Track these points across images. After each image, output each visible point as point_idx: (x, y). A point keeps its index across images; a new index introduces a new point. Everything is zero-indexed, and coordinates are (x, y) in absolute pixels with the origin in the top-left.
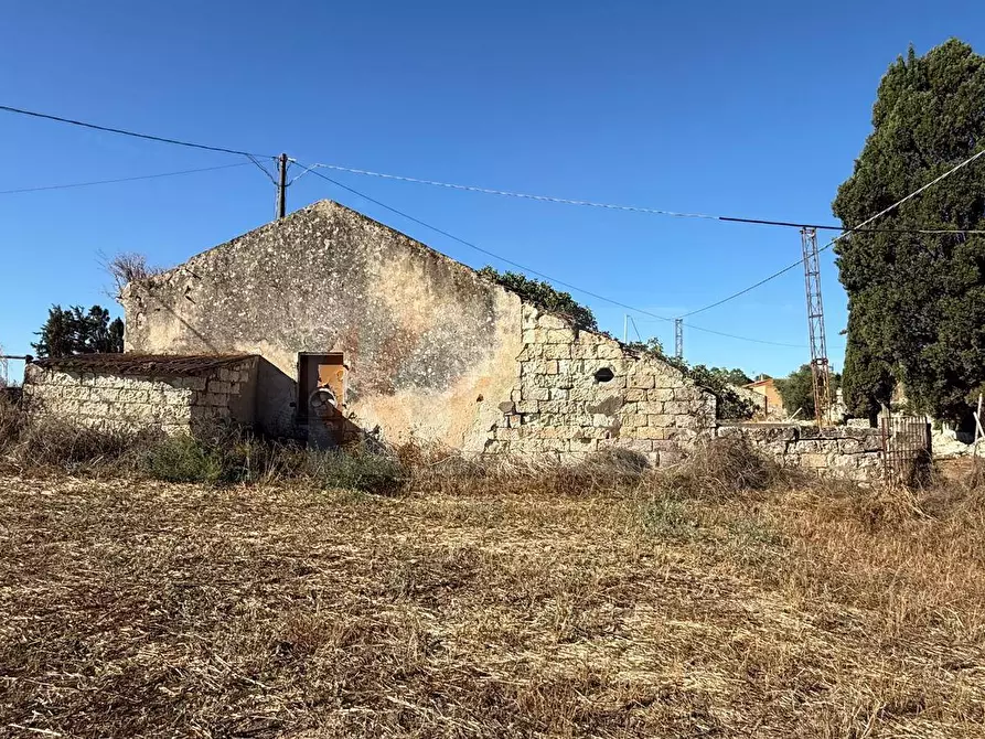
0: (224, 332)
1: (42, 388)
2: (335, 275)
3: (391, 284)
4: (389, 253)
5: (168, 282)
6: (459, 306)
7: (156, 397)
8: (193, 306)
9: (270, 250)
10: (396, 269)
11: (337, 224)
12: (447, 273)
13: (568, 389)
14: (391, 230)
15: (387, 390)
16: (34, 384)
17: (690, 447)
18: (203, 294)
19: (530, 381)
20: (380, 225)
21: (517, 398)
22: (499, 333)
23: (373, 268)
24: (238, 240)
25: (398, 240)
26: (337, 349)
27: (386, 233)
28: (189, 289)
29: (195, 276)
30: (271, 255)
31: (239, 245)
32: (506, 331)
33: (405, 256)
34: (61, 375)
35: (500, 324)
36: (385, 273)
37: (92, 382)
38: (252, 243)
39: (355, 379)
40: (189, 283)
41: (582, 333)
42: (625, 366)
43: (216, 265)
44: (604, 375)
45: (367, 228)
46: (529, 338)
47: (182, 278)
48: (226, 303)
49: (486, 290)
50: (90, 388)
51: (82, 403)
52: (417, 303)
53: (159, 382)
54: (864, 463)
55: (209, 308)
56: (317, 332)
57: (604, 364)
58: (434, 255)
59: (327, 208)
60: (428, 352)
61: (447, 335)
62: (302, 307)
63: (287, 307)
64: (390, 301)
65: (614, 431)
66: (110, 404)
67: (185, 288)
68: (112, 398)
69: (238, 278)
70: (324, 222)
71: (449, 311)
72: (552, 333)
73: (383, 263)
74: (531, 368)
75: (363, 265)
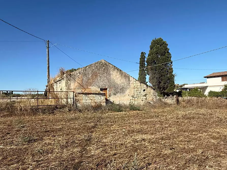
0: (86, 85)
1: (78, 98)
2: (105, 73)
3: (114, 75)
4: (114, 70)
5: (74, 74)
6: (125, 79)
7: (100, 98)
8: (80, 79)
9: (94, 68)
10: (115, 73)
11: (105, 64)
12: (123, 74)
13: (140, 93)
14: (114, 66)
15: (115, 94)
16: (77, 97)
17: (155, 101)
18: (81, 77)
19: (135, 92)
20: (112, 65)
21: (134, 95)
22: (131, 84)
23: (111, 72)
24: (87, 66)
25: (115, 68)
26: (106, 88)
27: (113, 66)
28: (78, 76)
29: (79, 73)
30: (94, 69)
31: (88, 67)
32: (132, 84)
33: (116, 70)
34: (82, 95)
35: (131, 82)
36: (114, 74)
37: (88, 96)
38: (90, 67)
39: (110, 93)
40: (78, 74)
41: (141, 84)
42: (147, 89)
43: (83, 71)
44: (144, 90)
45: (110, 65)
46: (135, 85)
47: (77, 73)
48: (86, 79)
49: (128, 77)
50: (88, 97)
51: (86, 100)
52: (118, 79)
53: (100, 95)
54: (172, 101)
55: (83, 80)
56: (103, 84)
57: (144, 89)
58: (121, 70)
59: (103, 61)
60: (121, 87)
61: (123, 84)
62: (100, 80)
63: (98, 80)
64: (115, 78)
65: (146, 99)
66: (91, 100)
67: (78, 75)
68: (92, 99)
69: (88, 74)
70: (103, 63)
71: (123, 80)
72: (138, 84)
73: (113, 72)
74: (135, 90)
75: (110, 72)
